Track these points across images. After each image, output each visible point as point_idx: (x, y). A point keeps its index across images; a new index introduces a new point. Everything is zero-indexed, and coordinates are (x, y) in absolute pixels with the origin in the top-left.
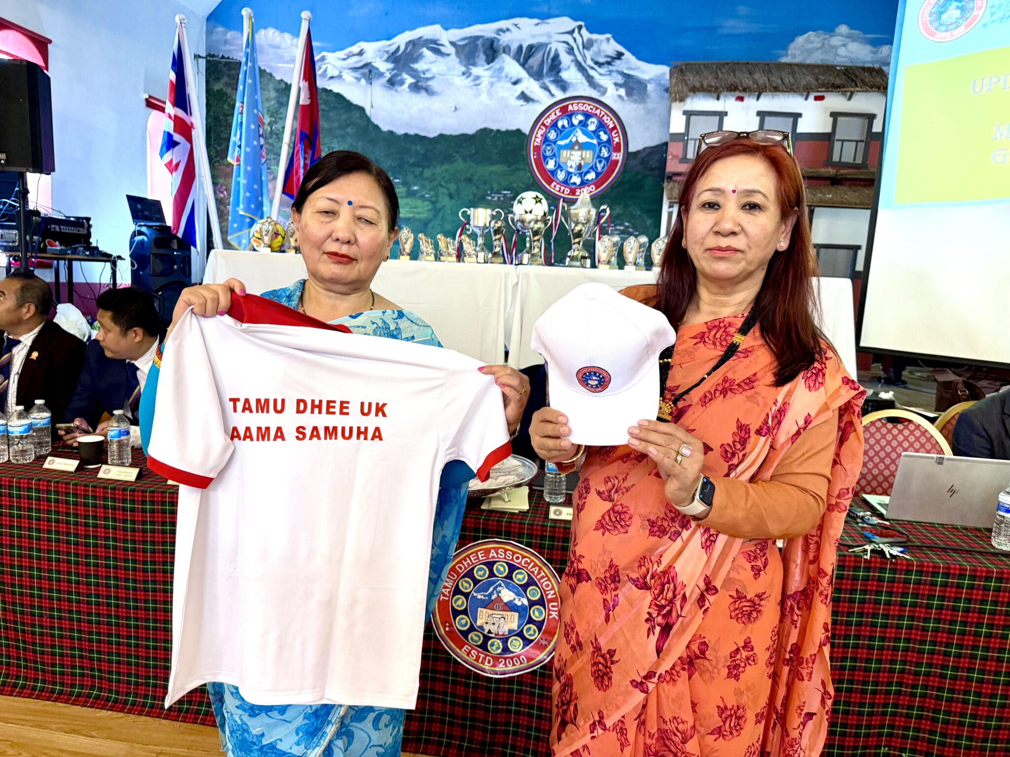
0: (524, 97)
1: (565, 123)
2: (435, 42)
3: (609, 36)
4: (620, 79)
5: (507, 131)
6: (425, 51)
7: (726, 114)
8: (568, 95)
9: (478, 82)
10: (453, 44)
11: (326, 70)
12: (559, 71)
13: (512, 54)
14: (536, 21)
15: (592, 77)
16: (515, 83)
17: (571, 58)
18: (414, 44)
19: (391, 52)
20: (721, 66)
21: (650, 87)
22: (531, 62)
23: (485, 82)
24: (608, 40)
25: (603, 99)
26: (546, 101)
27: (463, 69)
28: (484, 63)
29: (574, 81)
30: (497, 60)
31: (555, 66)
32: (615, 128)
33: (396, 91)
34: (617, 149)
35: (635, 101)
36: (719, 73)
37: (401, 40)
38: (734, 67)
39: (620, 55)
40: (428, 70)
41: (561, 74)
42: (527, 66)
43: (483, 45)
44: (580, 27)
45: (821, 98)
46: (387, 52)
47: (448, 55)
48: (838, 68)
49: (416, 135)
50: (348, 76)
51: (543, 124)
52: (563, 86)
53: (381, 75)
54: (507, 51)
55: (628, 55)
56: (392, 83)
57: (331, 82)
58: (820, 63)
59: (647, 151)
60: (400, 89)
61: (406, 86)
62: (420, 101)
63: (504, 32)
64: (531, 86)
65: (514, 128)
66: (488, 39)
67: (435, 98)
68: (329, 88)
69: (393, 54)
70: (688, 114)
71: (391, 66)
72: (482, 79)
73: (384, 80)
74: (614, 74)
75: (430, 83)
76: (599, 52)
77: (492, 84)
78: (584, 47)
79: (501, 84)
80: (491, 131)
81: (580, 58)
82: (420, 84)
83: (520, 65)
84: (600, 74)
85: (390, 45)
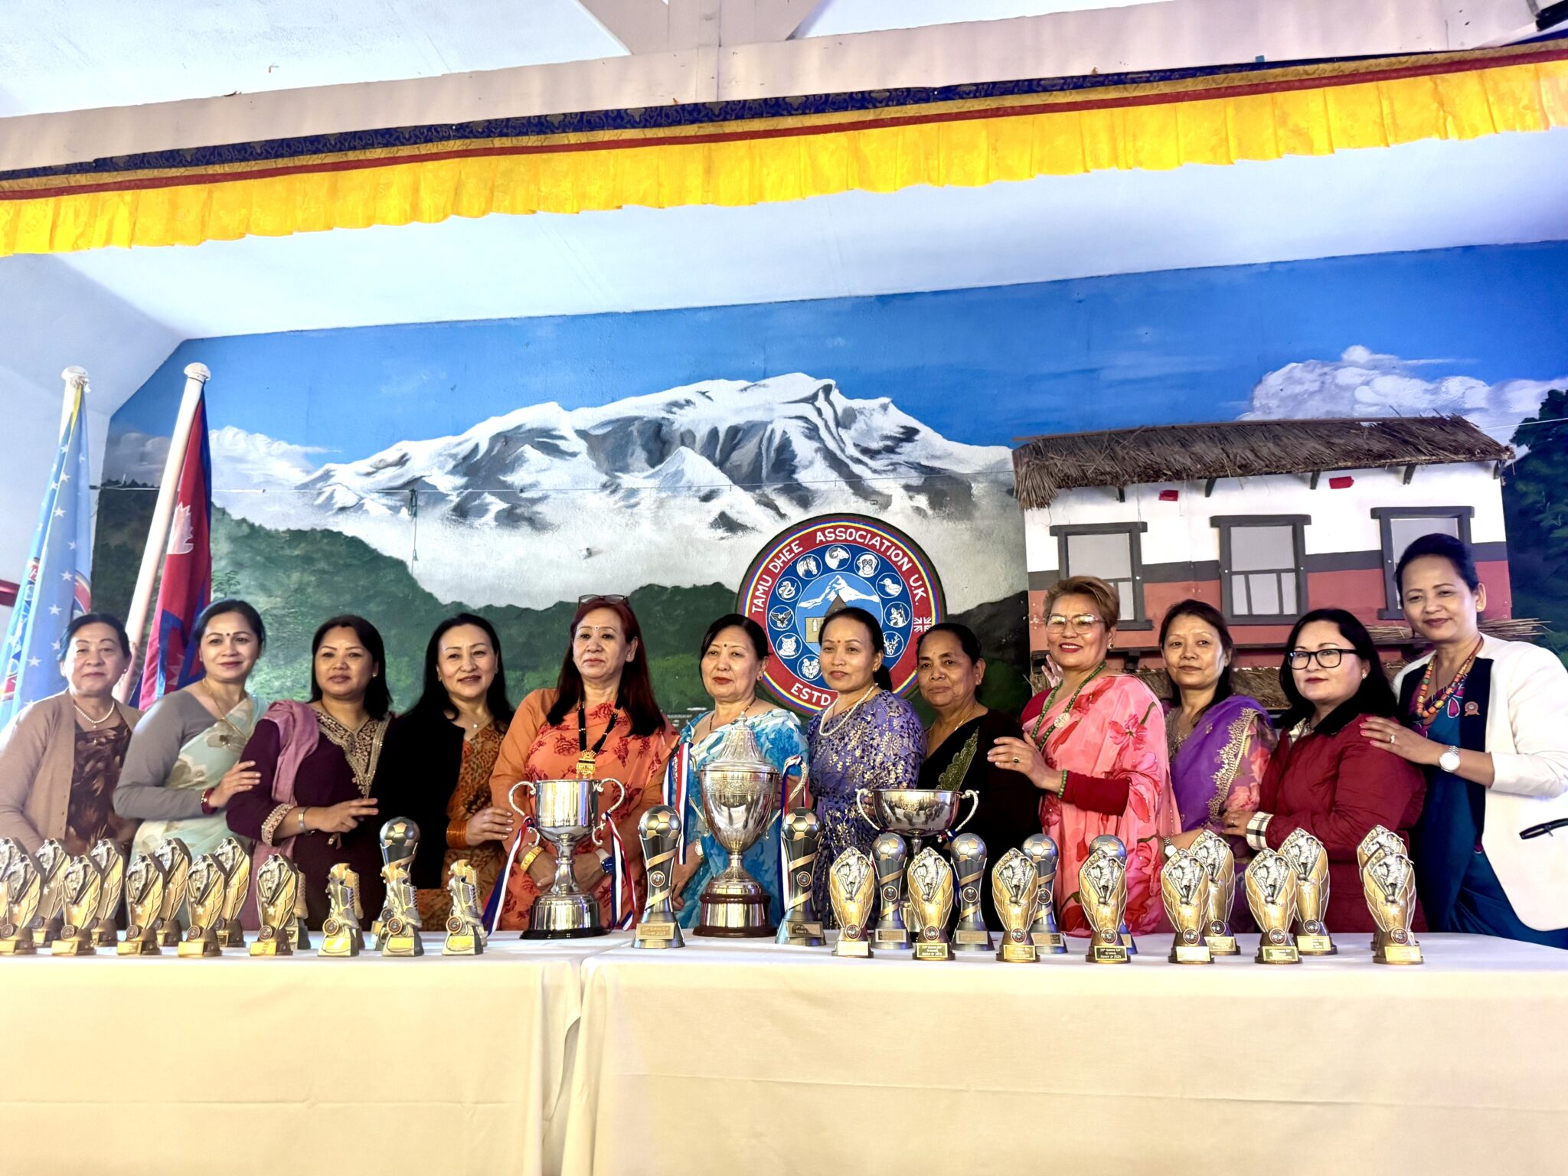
0: (727, 523)
1: (813, 566)
2: (547, 433)
3: (885, 400)
4: (916, 479)
5: (695, 588)
6: (528, 451)
7: (1144, 527)
8: (813, 513)
9: (633, 501)
10: (582, 434)
11: (331, 497)
12: (793, 472)
13: (698, 444)
14: (743, 383)
15: (859, 477)
16: (707, 498)
17: (816, 445)
18: (506, 439)
19: (460, 456)
20: (1119, 436)
21: (977, 489)
22: (736, 456)
23: (648, 498)
24: (885, 407)
25: (884, 517)
26: (768, 527)
27: (604, 478)
28: (646, 466)
29: (823, 487)
30: (668, 459)
31: (784, 462)
32: (913, 570)
33: (471, 526)
34: (923, 611)
35: (950, 517)
36: (1118, 449)
37: (481, 435)
38: (1147, 436)
39: (910, 434)
40: (533, 486)
41: (796, 476)
42: (728, 465)
43: (641, 433)
44: (827, 390)
45: (1346, 482)
46: (454, 456)
47: (574, 455)
48: (1365, 424)
49: (510, 607)
50: (377, 506)
51: (767, 571)
52: (803, 497)
53: (439, 497)
54: (687, 442)
55: (926, 432)
56: (462, 512)
57: (341, 517)
58: (1323, 417)
59: (987, 611)
60: (477, 522)
61: (490, 517)
62: (518, 543)
63: (680, 406)
64: (738, 501)
65: (710, 582)
66: (649, 422)
67: (547, 536)
68: (335, 529)
69: (465, 458)
70: (1063, 533)
71: (461, 481)
72: (642, 494)
73: (446, 508)
74: (903, 469)
75: (539, 508)
76: (868, 432)
77: (661, 504)
78: (838, 424)
79: (679, 501)
80: (663, 589)
81: (832, 445)
82: (519, 511)
83: (715, 464)
84: (875, 471)
85: (460, 444)
